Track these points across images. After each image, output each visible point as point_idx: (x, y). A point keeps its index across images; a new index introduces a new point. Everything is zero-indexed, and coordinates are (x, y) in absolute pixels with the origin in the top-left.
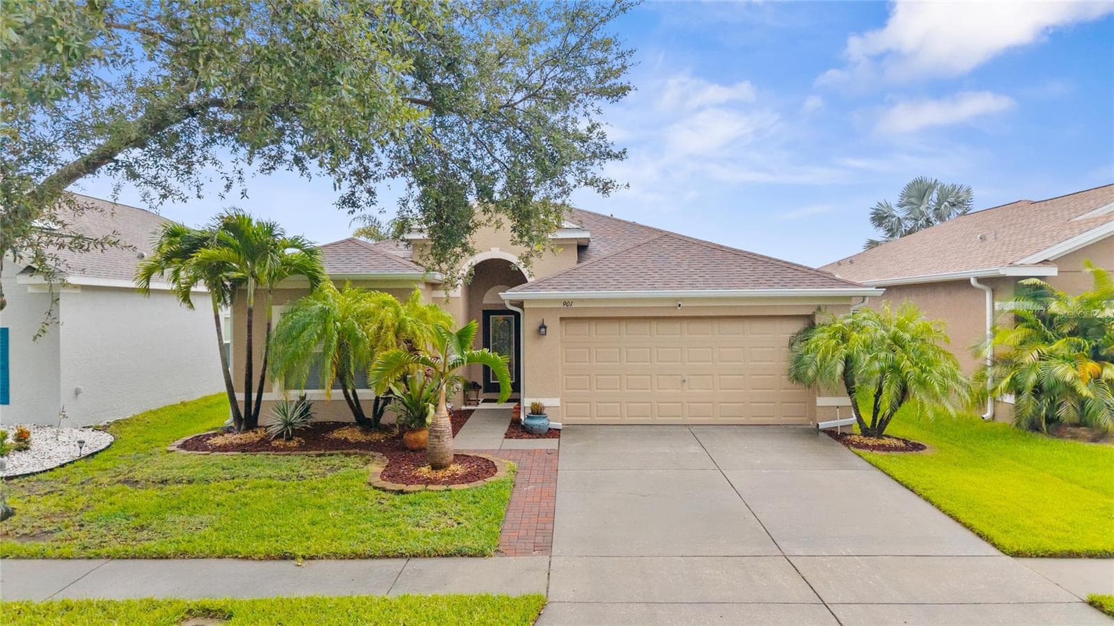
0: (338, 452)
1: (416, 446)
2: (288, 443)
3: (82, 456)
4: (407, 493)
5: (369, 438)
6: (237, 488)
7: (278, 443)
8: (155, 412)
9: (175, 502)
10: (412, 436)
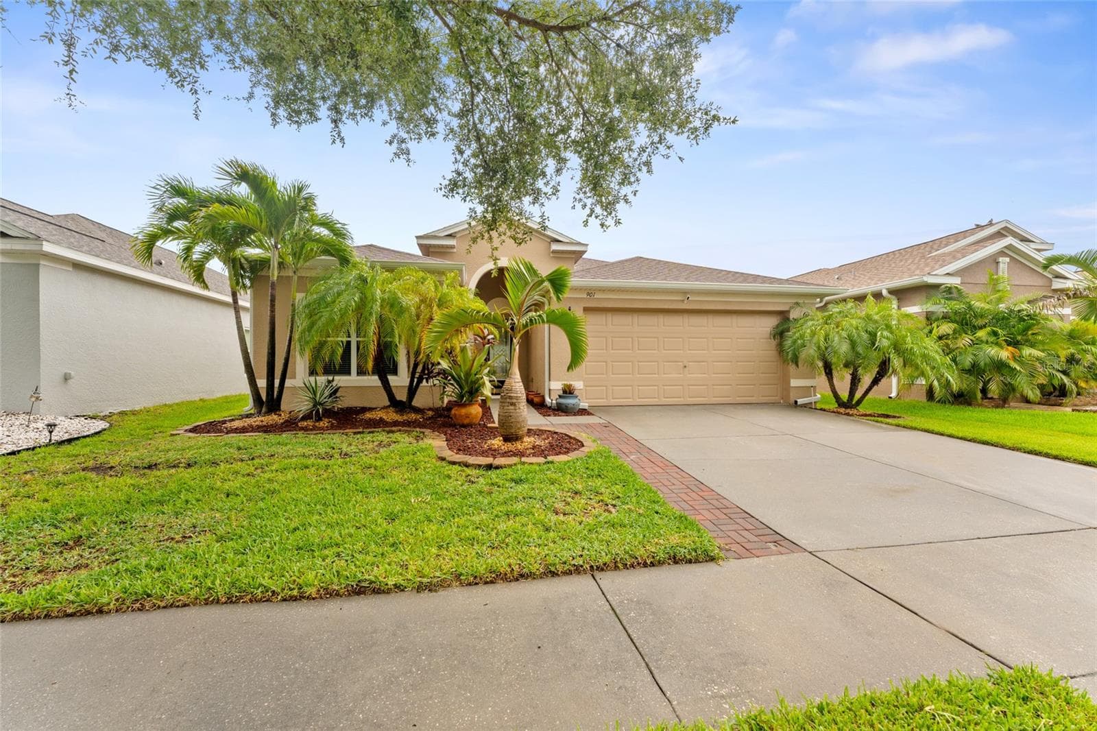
0: (380, 430)
1: (466, 422)
2: (317, 424)
3: (53, 442)
4: (497, 468)
5: (405, 417)
6: (259, 471)
7: (306, 423)
8: (170, 406)
9: (157, 494)
10: (463, 411)
